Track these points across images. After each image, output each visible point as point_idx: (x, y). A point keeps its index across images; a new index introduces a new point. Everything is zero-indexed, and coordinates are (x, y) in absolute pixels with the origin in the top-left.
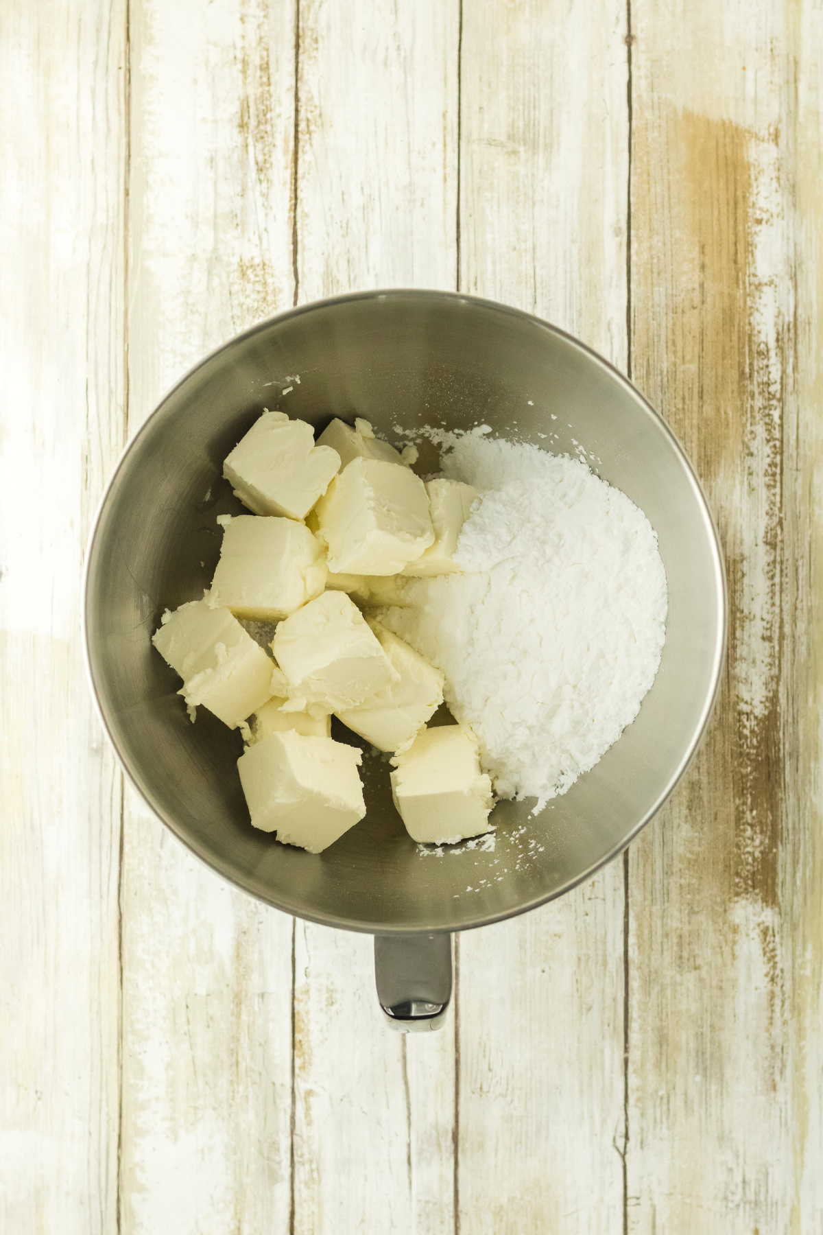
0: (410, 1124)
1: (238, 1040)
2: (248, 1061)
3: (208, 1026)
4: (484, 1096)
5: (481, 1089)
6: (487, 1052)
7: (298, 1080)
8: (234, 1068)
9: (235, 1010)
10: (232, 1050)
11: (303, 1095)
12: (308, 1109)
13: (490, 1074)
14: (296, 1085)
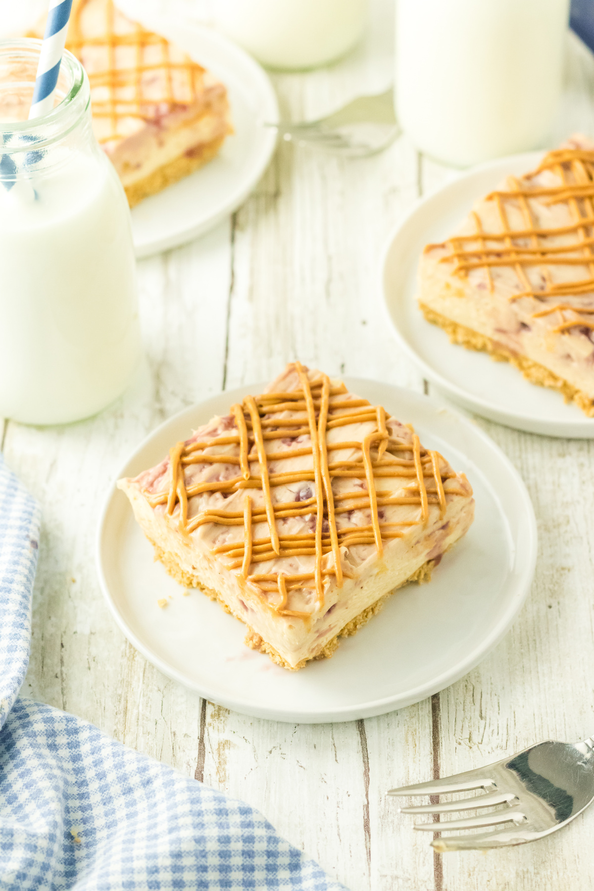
0: (367, 782)
1: (129, 684)
2: (141, 708)
3: (89, 668)
4: (475, 748)
5: (470, 739)
6: (477, 697)
7: (209, 729)
8: (121, 716)
9: (128, 651)
10: (120, 696)
11: (215, 747)
12: (221, 763)
13: (483, 722)
14: (206, 735)
